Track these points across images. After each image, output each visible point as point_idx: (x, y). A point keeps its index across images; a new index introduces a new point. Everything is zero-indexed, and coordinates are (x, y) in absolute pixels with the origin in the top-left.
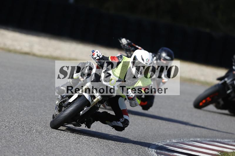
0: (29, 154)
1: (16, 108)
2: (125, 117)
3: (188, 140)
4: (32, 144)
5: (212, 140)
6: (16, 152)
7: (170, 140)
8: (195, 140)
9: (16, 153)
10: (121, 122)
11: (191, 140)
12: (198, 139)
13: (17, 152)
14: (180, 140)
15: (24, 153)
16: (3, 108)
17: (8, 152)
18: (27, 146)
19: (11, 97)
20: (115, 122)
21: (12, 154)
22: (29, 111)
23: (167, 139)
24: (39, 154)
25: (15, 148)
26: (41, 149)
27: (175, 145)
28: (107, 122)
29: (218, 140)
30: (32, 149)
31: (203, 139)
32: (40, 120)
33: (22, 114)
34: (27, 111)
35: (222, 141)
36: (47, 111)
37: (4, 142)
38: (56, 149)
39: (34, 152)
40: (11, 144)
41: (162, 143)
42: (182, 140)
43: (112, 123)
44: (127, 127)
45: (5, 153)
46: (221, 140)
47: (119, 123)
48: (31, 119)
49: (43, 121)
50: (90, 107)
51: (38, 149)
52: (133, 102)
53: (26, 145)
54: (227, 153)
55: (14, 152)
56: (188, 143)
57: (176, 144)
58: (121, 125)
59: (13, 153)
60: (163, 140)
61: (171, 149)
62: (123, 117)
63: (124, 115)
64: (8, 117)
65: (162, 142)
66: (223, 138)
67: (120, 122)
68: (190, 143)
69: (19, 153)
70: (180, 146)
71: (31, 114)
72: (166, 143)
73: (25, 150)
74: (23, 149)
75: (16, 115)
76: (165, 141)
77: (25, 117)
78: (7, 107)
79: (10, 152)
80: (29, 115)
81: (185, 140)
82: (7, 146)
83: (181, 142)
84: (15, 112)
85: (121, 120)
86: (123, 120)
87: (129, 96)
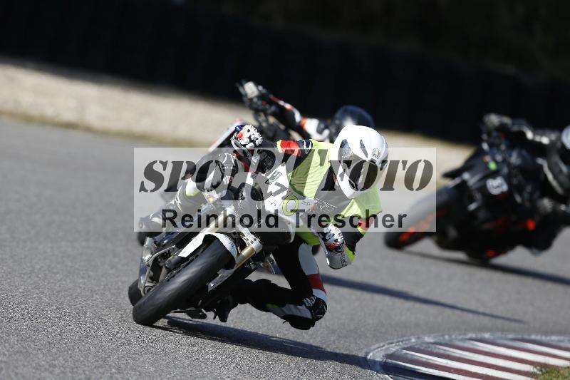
0: (75, 370)
1: (45, 259)
2: (317, 293)
3: (461, 337)
4: (84, 346)
5: (520, 337)
6: (43, 366)
7: (419, 338)
8: (479, 336)
9: (43, 369)
10: (307, 307)
11: (469, 336)
12: (487, 336)
13: (47, 367)
14: (441, 338)
15: (62, 369)
16: (12, 257)
17: (24, 366)
18: (70, 352)
19: (33, 232)
20: (292, 306)
21: (34, 371)
22: (77, 266)
23: (411, 335)
24: (100, 370)
25: (41, 356)
26: (106, 359)
27: (429, 349)
29: (533, 337)
30: (82, 359)
31: (499, 334)
32: (102, 287)
33: (58, 273)
34: (71, 267)
35: (544, 339)
36: (119, 266)
37: (16, 343)
38: (142, 359)
39: (88, 366)
40: (33, 346)
41: (399, 345)
42: (447, 337)
43: (284, 309)
44: (321, 318)
45: (16, 367)
47: (302, 308)
48: (81, 285)
49: (110, 290)
50: (232, 271)
51: (97, 359)
52: (337, 256)
53: (69, 349)
54: (556, 368)
55: (39, 365)
56: (461, 344)
57: (433, 346)
58: (307, 314)
59: (37, 369)
60: (402, 337)
61: (421, 359)
62: (310, 294)
63: (314, 290)
64: (24, 282)
65: (398, 342)
66: (546, 333)
67: (303, 306)
68: (467, 344)
69: (51, 369)
70: (442, 352)
71: (81, 273)
72: (409, 346)
73: (67, 361)
74: (61, 358)
75: (45, 275)
76: (405, 339)
77: (65, 280)
78: (23, 257)
79: (29, 366)
80: (76, 276)
81: (456, 337)
82: (21, 352)
83: (443, 342)
84: (43, 269)
85: (308, 301)
86: (313, 302)
87: (330, 240)
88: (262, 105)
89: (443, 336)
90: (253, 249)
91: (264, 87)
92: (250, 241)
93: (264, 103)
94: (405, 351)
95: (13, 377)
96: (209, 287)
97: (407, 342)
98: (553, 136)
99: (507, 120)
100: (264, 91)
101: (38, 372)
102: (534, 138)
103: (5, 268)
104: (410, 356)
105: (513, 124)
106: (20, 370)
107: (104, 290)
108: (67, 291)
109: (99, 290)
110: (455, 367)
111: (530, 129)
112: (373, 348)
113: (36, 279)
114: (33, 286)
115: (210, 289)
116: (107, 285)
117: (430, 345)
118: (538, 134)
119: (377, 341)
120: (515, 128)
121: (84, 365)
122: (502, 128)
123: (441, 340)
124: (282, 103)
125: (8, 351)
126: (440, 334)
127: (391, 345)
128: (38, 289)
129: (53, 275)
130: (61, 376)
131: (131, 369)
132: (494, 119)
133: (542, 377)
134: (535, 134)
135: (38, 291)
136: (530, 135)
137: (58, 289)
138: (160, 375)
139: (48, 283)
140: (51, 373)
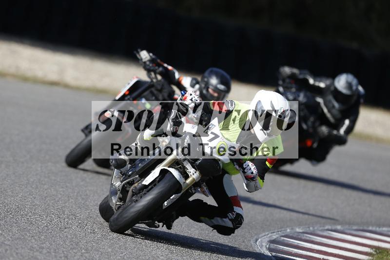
0: (57, 250)
1: (37, 175)
2: (237, 209)
3: (321, 228)
5: (361, 228)
6: (35, 248)
7: (292, 229)
8: (334, 228)
9: (35, 250)
10: (230, 220)
11: (327, 227)
12: (339, 227)
13: (38, 249)
14: (308, 229)
15: (48, 250)
16: (14, 174)
17: (22, 248)
18: (53, 238)
19: (28, 156)
20: (219, 219)
21: (29, 251)
22: (58, 180)
23: (287, 227)
24: (74, 251)
25: (34, 241)
26: (78, 243)
27: (299, 237)
28: (202, 218)
29: (370, 228)
30: (62, 243)
31: (347, 227)
32: (76, 194)
33: (45, 184)
34: (55, 180)
35: (378, 229)
37: (17, 232)
38: (103, 243)
39: (66, 248)
40: (28, 234)
41: (279, 234)
42: (311, 228)
43: (213, 220)
45: (17, 249)
46: (376, 228)
47: (226, 220)
48: (61, 193)
49: (81, 196)
50: (180, 194)
51: (72, 243)
52: (252, 183)
53: (53, 236)
55: (33, 248)
56: (321, 233)
57: (302, 235)
58: (230, 225)
59: (31, 250)
60: (281, 228)
61: (293, 243)
62: (232, 210)
64: (22, 190)
65: (278, 231)
66: (379, 226)
67: (227, 218)
68: (325, 234)
70: (308, 238)
71: (61, 184)
72: (285, 234)
73: (51, 245)
74: (47, 242)
75: (37, 185)
76: (283, 229)
77: (50, 189)
78: (21, 173)
79: (26, 248)
80: (57, 187)
81: (317, 229)
82: (20, 238)
83: (309, 232)
84: (35, 182)
85: (230, 215)
86: (234, 216)
87: (248, 173)
88: (153, 66)
89: (309, 228)
90: (194, 179)
91: (154, 54)
92: (191, 173)
93: (154, 65)
94: (282, 238)
95: (15, 255)
96: (164, 206)
97: (284, 232)
98: (328, 82)
99: (296, 71)
100: (154, 57)
101: (32, 252)
102: (314, 83)
103: (9, 181)
104: (286, 242)
105: (300, 74)
106: (19, 251)
107: (77, 196)
108: (51, 196)
109: (73, 196)
110: (317, 249)
111: (311, 77)
112: (260, 236)
113: (30, 188)
114: (28, 193)
115: (164, 208)
116: (79, 192)
117: (300, 234)
118: (317, 81)
119: (264, 231)
120: (301, 77)
121: (63, 247)
122: (292, 77)
123: (307, 230)
124: (166, 65)
125: (11, 238)
126: (307, 226)
127: (273, 234)
128: (32, 195)
129: (42, 186)
130: (47, 254)
131: (96, 250)
132: (287, 70)
133: (376, 256)
134: (315, 81)
135: (32, 197)
136: (311, 81)
137: (46, 195)
138: (115, 254)
139: (39, 191)
140: (41, 252)
